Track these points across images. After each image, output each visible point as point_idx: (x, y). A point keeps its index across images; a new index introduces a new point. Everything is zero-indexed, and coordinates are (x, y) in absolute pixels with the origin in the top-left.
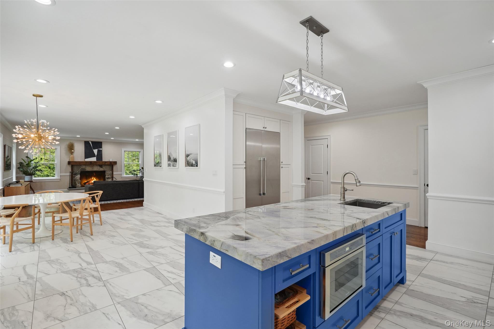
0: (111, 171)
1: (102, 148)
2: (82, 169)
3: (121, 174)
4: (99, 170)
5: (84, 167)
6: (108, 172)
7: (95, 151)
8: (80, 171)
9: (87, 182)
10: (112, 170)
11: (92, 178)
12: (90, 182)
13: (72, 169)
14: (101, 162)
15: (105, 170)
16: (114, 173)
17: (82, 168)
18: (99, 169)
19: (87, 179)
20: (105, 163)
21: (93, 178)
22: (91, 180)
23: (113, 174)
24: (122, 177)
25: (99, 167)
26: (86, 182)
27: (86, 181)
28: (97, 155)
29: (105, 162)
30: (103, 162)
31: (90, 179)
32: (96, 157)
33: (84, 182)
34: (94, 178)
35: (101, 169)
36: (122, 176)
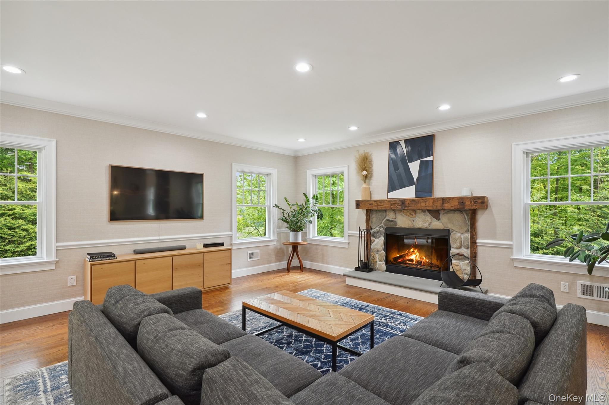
0: (467, 231)
1: (432, 155)
2: (388, 220)
3: (510, 248)
4: (430, 228)
5: (391, 216)
6: (459, 235)
7: (414, 167)
8: (385, 227)
9: (401, 257)
10: (471, 228)
11: (410, 250)
12: (407, 258)
13: (368, 221)
14: (431, 202)
15: (449, 226)
16: (478, 241)
17: (387, 218)
18: (430, 224)
19: (399, 250)
20: (443, 203)
21: (412, 250)
22: (409, 254)
23: (476, 243)
24: (513, 260)
25: (428, 217)
26: (398, 256)
27: (398, 254)
28: (418, 179)
29: (444, 200)
30: (437, 199)
31: (406, 252)
32: (414, 187)
33: (395, 256)
34: (415, 249)
35: (436, 225)
36: (515, 257)
